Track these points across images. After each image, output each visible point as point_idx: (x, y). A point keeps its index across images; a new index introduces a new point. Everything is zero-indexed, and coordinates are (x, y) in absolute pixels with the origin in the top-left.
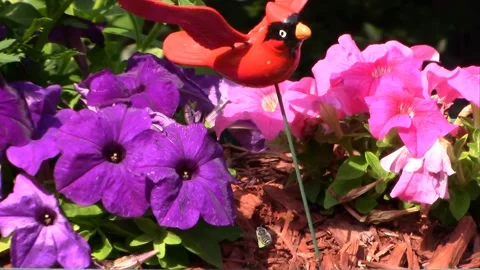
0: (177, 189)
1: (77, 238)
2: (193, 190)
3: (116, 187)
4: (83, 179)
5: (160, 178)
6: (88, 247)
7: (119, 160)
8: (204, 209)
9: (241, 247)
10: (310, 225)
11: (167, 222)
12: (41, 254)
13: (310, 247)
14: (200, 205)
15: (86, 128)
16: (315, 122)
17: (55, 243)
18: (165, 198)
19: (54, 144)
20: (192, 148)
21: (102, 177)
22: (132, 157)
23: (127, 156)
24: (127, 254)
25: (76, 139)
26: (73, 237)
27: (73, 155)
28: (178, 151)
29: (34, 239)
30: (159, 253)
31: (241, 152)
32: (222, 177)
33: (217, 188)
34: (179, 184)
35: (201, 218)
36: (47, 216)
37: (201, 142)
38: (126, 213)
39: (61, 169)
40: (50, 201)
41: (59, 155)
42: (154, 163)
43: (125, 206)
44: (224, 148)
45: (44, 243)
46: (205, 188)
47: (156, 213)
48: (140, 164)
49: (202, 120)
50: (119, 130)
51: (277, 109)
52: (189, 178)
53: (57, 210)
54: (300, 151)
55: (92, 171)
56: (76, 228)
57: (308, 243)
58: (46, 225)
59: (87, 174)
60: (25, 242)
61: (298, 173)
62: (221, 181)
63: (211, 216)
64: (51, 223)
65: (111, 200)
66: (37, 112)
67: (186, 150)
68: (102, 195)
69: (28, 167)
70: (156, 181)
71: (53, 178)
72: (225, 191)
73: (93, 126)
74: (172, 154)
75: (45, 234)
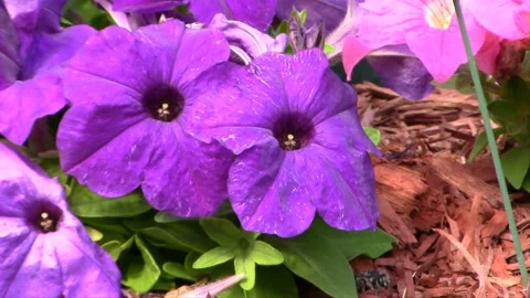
0: (275, 167)
1: (99, 255)
2: (304, 168)
3: (166, 164)
4: (109, 148)
5: (246, 146)
6: (115, 270)
7: (172, 116)
8: (322, 201)
9: (391, 269)
10: (512, 227)
11: (257, 224)
12: (34, 282)
13: (512, 266)
14: (316, 196)
15: (113, 60)
16: (519, 46)
17: (59, 264)
18: (254, 180)
19: (54, 88)
20: (302, 92)
21: (142, 146)
22: (194, 111)
23: (186, 108)
24: (189, 283)
25: (94, 79)
26: (91, 253)
27: (90, 108)
28: (276, 98)
29: (23, 257)
30: (244, 280)
31: (389, 98)
32: (354, 145)
33: (346, 164)
34: (277, 155)
35: (318, 216)
36: (45, 215)
37: (318, 82)
38: (185, 210)
39: (68, 132)
40: (50, 189)
41: (67, 108)
42: (235, 120)
43: (183, 199)
44: (360, 92)
45: (40, 263)
46: (325, 165)
47: (238, 208)
48: (210, 122)
49: (319, 42)
50: (172, 61)
51: (451, 25)
52: (297, 147)
53: (62, 205)
54: (494, 97)
55: (123, 135)
56: (97, 236)
57: (508, 261)
58: (44, 231)
59: (116, 140)
60: (7, 262)
61: (491, 137)
62: (353, 151)
63: (337, 215)
64: (53, 228)
65: (158, 187)
66: (26, 31)
67: (291, 96)
68: (142, 177)
69: (10, 130)
70: (237, 151)
71: (55, 148)
72: (360, 168)
73: (125, 56)
74: (265, 103)
75: (41, 248)
